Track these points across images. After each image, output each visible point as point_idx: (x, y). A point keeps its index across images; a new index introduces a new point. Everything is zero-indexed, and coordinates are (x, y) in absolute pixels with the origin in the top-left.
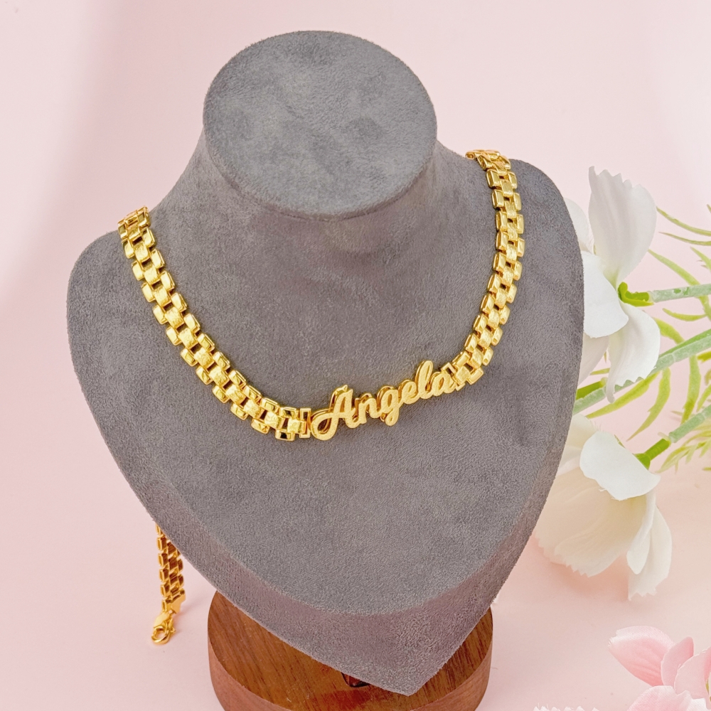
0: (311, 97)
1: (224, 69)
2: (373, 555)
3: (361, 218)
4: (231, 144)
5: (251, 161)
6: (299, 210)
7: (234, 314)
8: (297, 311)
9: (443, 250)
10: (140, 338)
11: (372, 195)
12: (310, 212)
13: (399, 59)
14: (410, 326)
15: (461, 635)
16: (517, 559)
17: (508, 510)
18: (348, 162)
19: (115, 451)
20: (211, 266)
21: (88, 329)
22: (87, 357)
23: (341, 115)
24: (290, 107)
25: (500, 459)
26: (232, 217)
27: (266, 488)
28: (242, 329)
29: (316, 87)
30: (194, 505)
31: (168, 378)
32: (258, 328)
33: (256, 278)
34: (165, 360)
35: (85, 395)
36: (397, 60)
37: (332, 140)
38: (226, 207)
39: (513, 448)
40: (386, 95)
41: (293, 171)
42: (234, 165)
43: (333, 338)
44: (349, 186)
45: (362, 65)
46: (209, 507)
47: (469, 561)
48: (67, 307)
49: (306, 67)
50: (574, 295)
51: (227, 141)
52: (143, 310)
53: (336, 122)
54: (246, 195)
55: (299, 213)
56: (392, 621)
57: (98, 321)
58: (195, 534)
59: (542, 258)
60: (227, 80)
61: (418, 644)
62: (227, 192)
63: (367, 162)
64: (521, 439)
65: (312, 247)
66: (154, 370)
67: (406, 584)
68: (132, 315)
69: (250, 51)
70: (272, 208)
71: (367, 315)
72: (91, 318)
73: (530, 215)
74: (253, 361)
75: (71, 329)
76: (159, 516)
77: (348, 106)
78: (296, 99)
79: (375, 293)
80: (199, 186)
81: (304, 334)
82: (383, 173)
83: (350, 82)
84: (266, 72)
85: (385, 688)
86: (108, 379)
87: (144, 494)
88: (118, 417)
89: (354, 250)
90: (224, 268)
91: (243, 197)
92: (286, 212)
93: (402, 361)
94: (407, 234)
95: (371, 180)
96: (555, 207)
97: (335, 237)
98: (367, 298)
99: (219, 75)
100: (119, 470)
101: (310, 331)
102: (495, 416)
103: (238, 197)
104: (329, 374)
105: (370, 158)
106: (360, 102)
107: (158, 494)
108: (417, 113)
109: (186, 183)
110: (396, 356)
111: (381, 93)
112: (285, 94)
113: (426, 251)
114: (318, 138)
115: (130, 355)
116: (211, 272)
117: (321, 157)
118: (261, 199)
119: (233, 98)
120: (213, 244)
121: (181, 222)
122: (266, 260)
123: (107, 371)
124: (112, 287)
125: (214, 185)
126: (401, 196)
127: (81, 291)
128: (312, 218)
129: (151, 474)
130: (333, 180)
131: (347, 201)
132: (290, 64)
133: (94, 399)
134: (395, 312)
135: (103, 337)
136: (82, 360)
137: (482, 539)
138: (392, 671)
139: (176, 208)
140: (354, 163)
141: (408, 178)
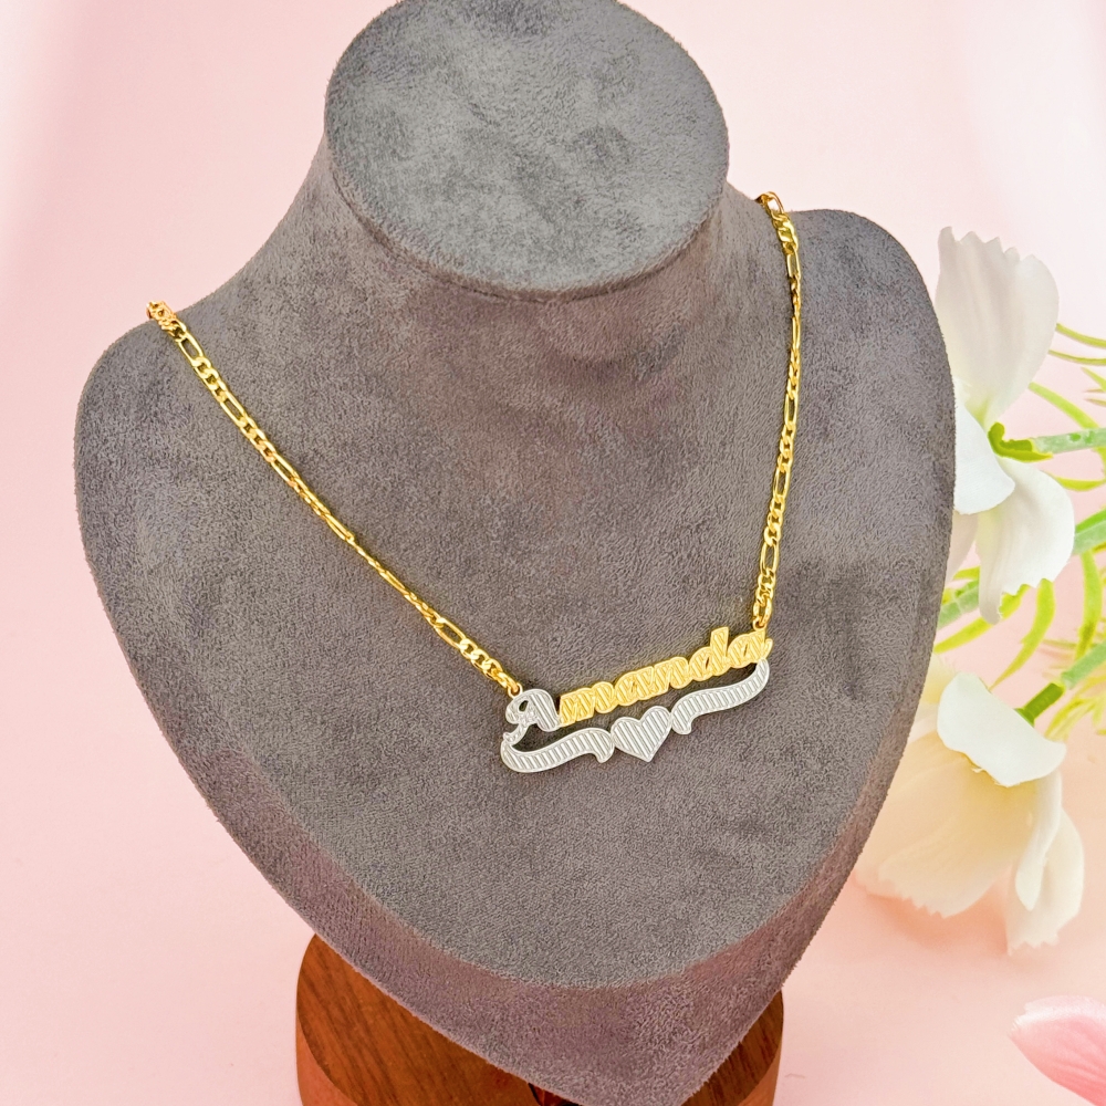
0: (512, 89)
1: (359, 38)
2: (599, 884)
3: (601, 299)
4: (374, 166)
5: (410, 197)
6: (495, 282)
7: (371, 464)
8: (482, 461)
9: (731, 360)
10: (204, 503)
11: (621, 258)
12: (515, 285)
13: (661, 30)
14: (673, 490)
15: (742, 1022)
16: (837, 894)
17: (829, 810)
18: (578, 202)
19: (155, 699)
20: (332, 379)
21: (112, 487)
22: (109, 535)
23: (564, 121)
24: (476, 106)
25: (818, 722)
26: (374, 293)
27: (418, 766)
28: (385, 489)
29: (520, 72)
30: (293, 795)
31: (252, 573)
32: (413, 489)
33: (411, 402)
34: (247, 543)
35: (103, 601)
36: (658, 30)
37: (550, 164)
38: (363, 275)
39: (838, 703)
40: (641, 89)
41: (483, 215)
42: (381, 203)
43: (543, 508)
44: (581, 242)
45: (598, 37)
46: (318, 799)
47: (763, 897)
48: (76, 448)
49: (502, 39)
50: (941, 443)
51: (368, 162)
52: (210, 455)
53: (555, 133)
54: (402, 253)
55: (495, 287)
56: (630, 999)
57: (130, 472)
58: (293, 846)
59: (890, 379)
60: (366, 57)
61: (671, 1040)
62: (366, 250)
63: (612, 202)
64: (852, 690)
65: (514, 347)
66: (227, 560)
67: (656, 936)
68: (190, 462)
70: (447, 279)
71: (602, 470)
72: (119, 468)
73: (870, 304)
74: (402, 546)
75: (82, 486)
76: (229, 814)
77: (576, 106)
78: (486, 92)
79: (617, 431)
80: (314, 239)
81: (493, 500)
82: (638, 221)
83: (579, 65)
84: (433, 45)
86: (145, 574)
87: (204, 776)
88: (162, 641)
89: (585, 355)
90: (356, 383)
91: (396, 258)
92: (470, 287)
93: (658, 549)
94: (674, 330)
96: (911, 292)
97: (554, 332)
98: (602, 440)
99: (351, 48)
100: (161, 732)
101: (503, 494)
102: (810, 648)
103: (387, 260)
104: (533, 572)
105: (617, 195)
106: (596, 100)
107: (229, 776)
108: (694, 121)
109: (291, 235)
110: (648, 541)
111: (632, 85)
112: (466, 84)
113: (703, 361)
114: (525, 160)
115: (187, 533)
116: (331, 389)
117: (531, 192)
118: (428, 263)
119: (377, 87)
120: (338, 341)
121: (280, 302)
122: (432, 370)
123: (143, 560)
124: (156, 414)
125: (343, 237)
126: (670, 263)
127: (101, 420)
128: (516, 297)
129: (217, 741)
130: (552, 232)
131: (579, 269)
132: (474, 33)
133: (120, 608)
134: (650, 464)
135: (139, 501)
136: (100, 541)
137: (785, 859)
138: (624, 1085)
139: (271, 277)
140: (589, 203)
141: (682, 231)
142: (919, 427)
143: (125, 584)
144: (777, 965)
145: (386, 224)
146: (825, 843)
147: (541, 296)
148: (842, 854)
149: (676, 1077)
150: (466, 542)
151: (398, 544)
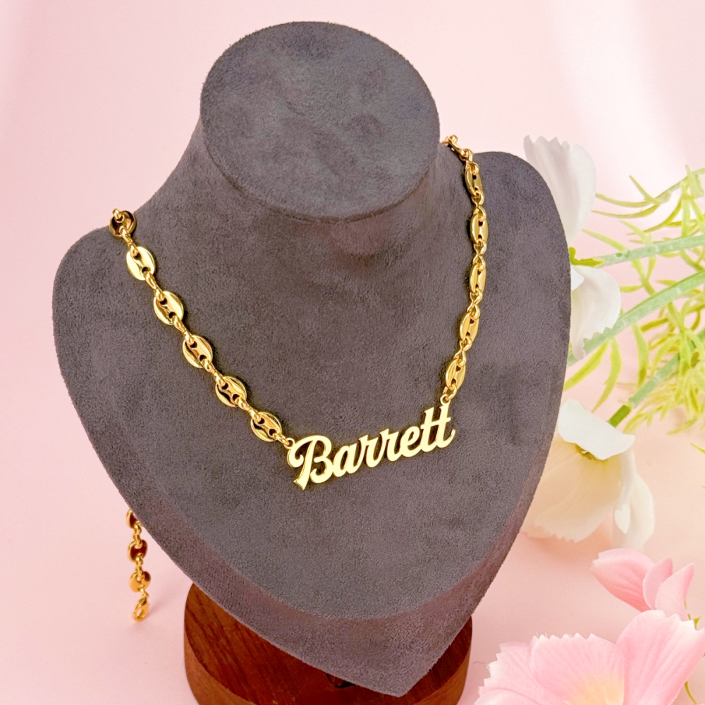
0: (311, 93)
1: (218, 62)
3: (368, 219)
4: (231, 142)
5: (254, 161)
6: (305, 212)
7: (231, 317)
8: (297, 314)
9: (441, 249)
10: (132, 340)
11: (379, 196)
12: (317, 214)
13: (398, 53)
14: (409, 327)
15: (451, 634)
16: (505, 558)
17: (501, 511)
18: (352, 162)
19: (104, 457)
20: (207, 267)
21: (76, 332)
22: (75, 360)
23: (342, 112)
24: (290, 103)
25: (494, 460)
26: (232, 218)
28: (240, 331)
29: (315, 81)
30: (188, 512)
31: (161, 382)
32: (256, 331)
34: (158, 364)
35: (72, 399)
36: (396, 53)
37: (335, 138)
39: (505, 448)
40: (387, 90)
42: (237, 166)
43: (333, 341)
44: (356, 187)
45: (360, 58)
46: (203, 514)
47: (463, 562)
48: (54, 308)
49: (303, 61)
50: (563, 290)
51: (228, 140)
52: (135, 312)
53: (337, 119)
54: (250, 196)
55: (306, 215)
56: (388, 624)
57: (87, 323)
58: (188, 541)
59: (533, 254)
60: (223, 74)
61: (410, 646)
62: (228, 193)
63: (372, 161)
64: (513, 439)
65: (316, 249)
67: (402, 588)
68: (123, 317)
69: (244, 43)
70: (277, 211)
71: (368, 317)
72: (80, 320)
73: (521, 210)
74: (251, 365)
75: (58, 331)
76: (150, 523)
77: (349, 102)
78: (295, 94)
79: (376, 295)
80: (195, 184)
82: (389, 173)
83: (350, 76)
84: (263, 66)
85: (377, 690)
86: (98, 383)
87: (135, 500)
88: (109, 422)
89: (358, 252)
90: (222, 270)
91: (246, 198)
92: (291, 215)
94: (409, 234)
95: (377, 181)
96: (544, 201)
97: (340, 240)
98: (368, 301)
101: (310, 333)
102: (489, 416)
103: (241, 198)
104: (328, 378)
105: (375, 157)
106: (360, 98)
107: (150, 500)
108: (419, 110)
109: (181, 181)
110: (394, 358)
111: (381, 88)
112: (284, 90)
113: (425, 251)
114: (320, 136)
115: (122, 359)
116: (207, 273)
117: (324, 156)
118: (266, 201)
119: (231, 93)
120: (211, 245)
121: (175, 221)
122: (267, 262)
123: (97, 375)
124: (102, 288)
125: (213, 184)
126: (407, 197)
127: (68, 291)
128: (318, 221)
129: (143, 480)
130: (338, 180)
131: (354, 203)
132: (287, 58)
133: (83, 403)
134: (395, 313)
135: (93, 340)
136: (70, 363)
137: (476, 540)
138: (383, 673)
139: (169, 206)
140: (359, 162)
141: (414, 178)
142: (550, 282)
143: (86, 389)
144: (470, 601)
145: (240, 178)
146: (499, 529)
147: (333, 220)
148: (508, 534)
149: (413, 667)
150: (288, 362)
151: (248, 364)
